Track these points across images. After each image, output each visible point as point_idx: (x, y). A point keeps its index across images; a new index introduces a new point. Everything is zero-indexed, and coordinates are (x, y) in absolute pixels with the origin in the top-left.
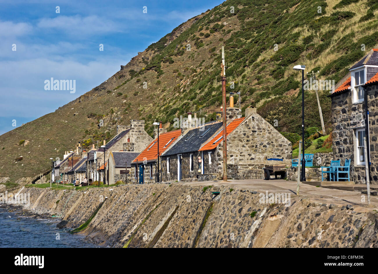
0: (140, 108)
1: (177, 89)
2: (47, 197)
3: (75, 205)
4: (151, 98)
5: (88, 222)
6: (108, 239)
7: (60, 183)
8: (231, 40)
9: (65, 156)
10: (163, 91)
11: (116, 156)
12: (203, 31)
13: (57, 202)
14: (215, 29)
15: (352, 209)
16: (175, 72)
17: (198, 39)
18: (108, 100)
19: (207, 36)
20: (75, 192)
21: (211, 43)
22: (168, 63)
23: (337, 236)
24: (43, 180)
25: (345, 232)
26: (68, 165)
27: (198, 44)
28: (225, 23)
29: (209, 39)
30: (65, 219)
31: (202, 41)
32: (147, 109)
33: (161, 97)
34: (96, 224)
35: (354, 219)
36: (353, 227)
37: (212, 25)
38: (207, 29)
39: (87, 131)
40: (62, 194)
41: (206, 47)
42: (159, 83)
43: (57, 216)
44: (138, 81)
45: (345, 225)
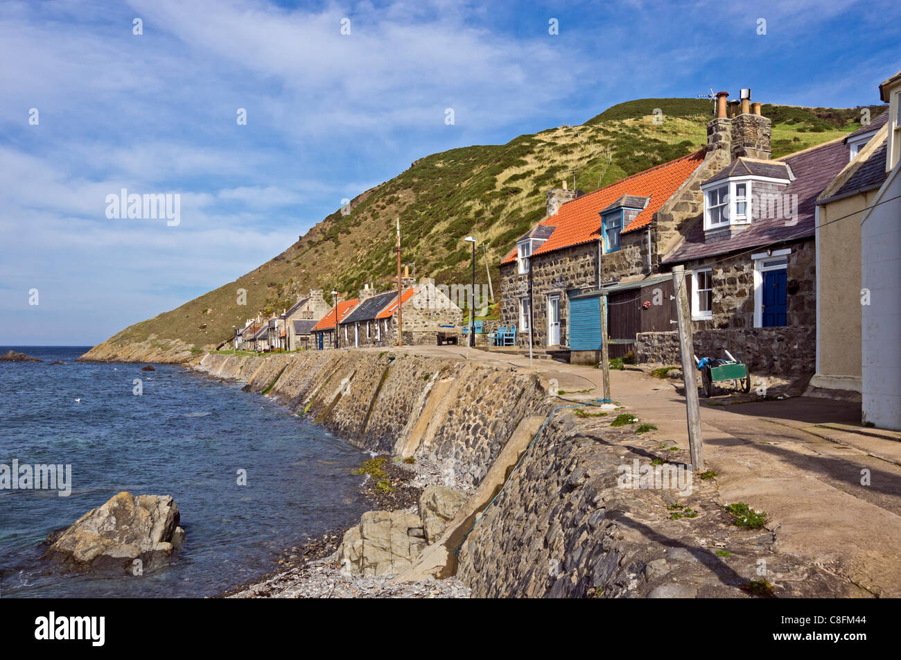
0: (319, 278)
1: (354, 259)
2: (232, 362)
3: (258, 371)
4: (329, 268)
5: (271, 386)
6: (290, 401)
7: (243, 350)
8: (406, 212)
9: (247, 324)
10: (341, 261)
12: (380, 203)
13: (241, 368)
14: (391, 201)
15: (516, 371)
16: (352, 242)
17: (374, 210)
18: (287, 270)
19: (383, 208)
20: (257, 358)
21: (387, 215)
22: (345, 234)
23: (502, 396)
24: (226, 347)
25: (509, 392)
26: (251, 332)
27: (375, 216)
28: (400, 196)
29: (385, 210)
30: (250, 384)
31: (378, 213)
32: (325, 279)
33: (339, 267)
34: (279, 388)
35: (517, 380)
36: (516, 387)
37: (388, 197)
38: (383, 201)
39: (267, 300)
40: (246, 360)
41: (382, 219)
42: (336, 253)
43: (241, 381)
44: (316, 251)
45: (509, 385)
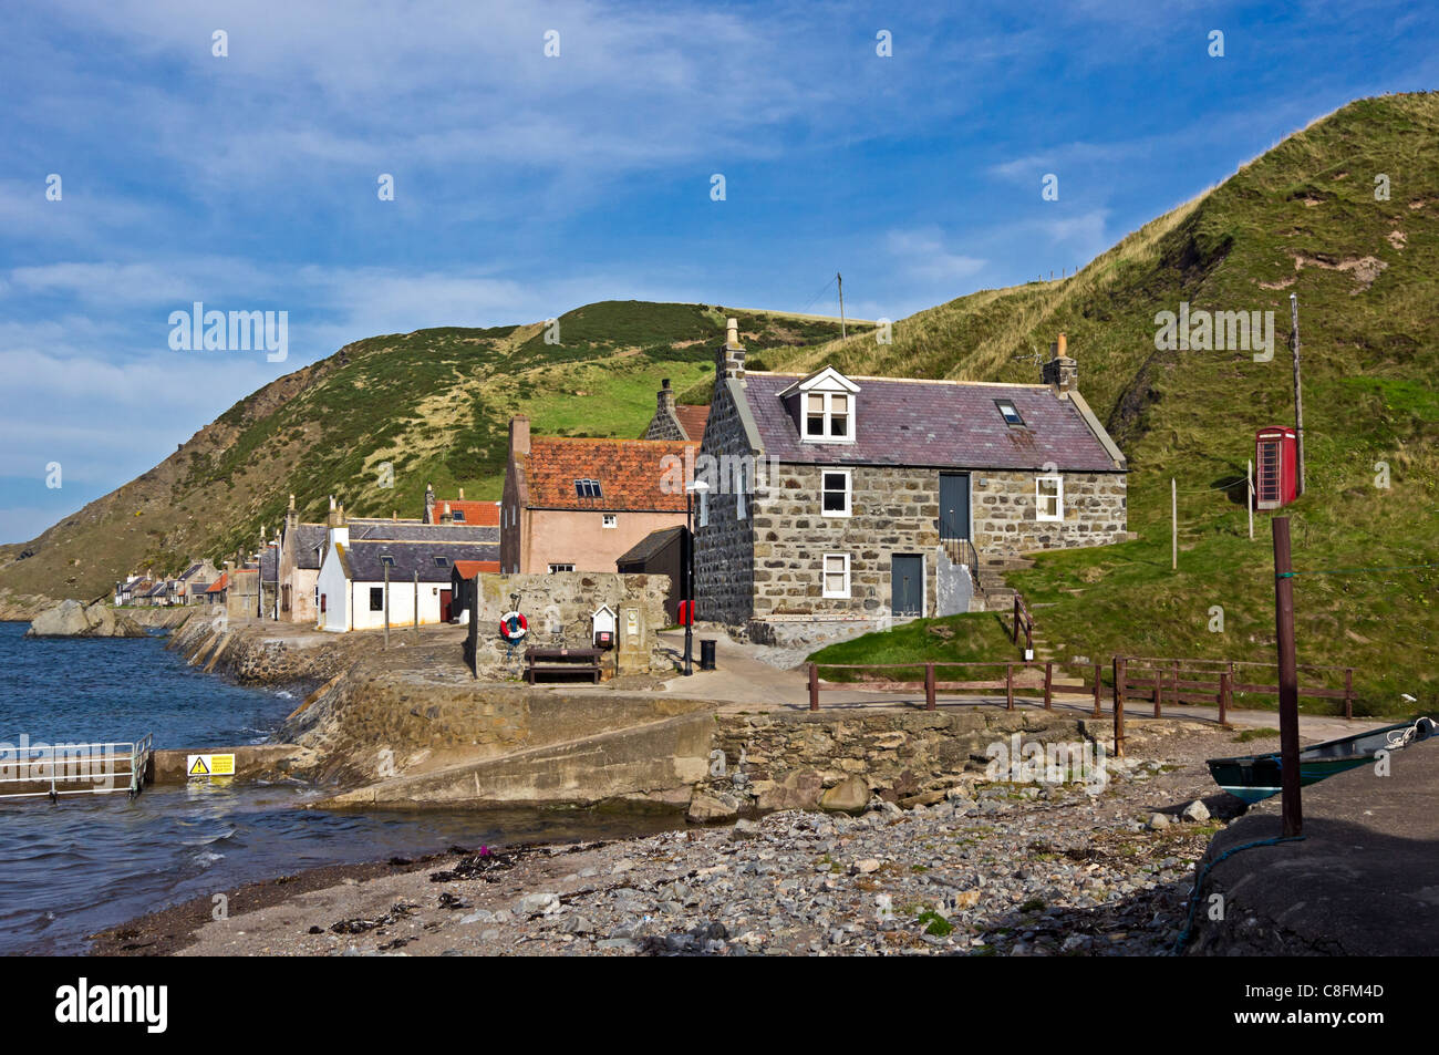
0: (208, 527)
1: (248, 509)
4: (220, 516)
8: (308, 455)
10: (234, 508)
11: (195, 589)
12: (281, 437)
14: (295, 436)
16: (248, 485)
17: (275, 447)
18: (170, 515)
19: (286, 444)
21: (288, 454)
22: (239, 475)
27: (275, 454)
28: (306, 430)
29: (287, 448)
31: (278, 451)
32: (216, 529)
33: (232, 515)
37: (292, 430)
38: (286, 434)
39: (148, 551)
41: (283, 459)
42: (229, 498)
44: (206, 494)
